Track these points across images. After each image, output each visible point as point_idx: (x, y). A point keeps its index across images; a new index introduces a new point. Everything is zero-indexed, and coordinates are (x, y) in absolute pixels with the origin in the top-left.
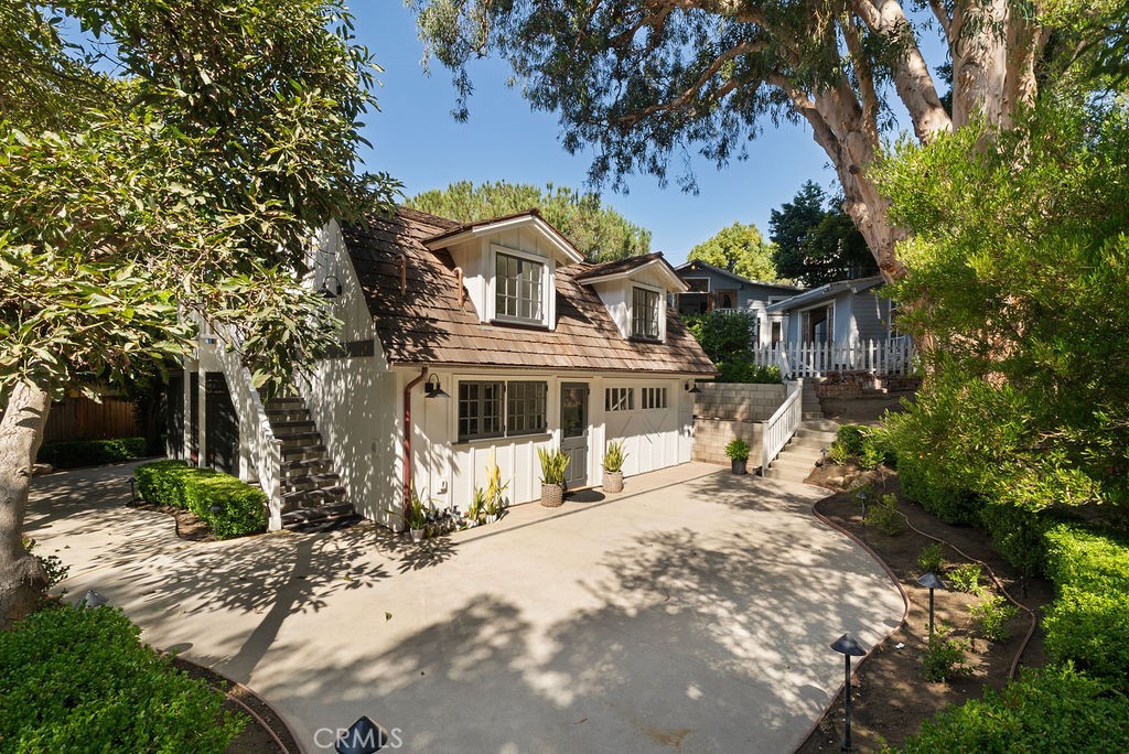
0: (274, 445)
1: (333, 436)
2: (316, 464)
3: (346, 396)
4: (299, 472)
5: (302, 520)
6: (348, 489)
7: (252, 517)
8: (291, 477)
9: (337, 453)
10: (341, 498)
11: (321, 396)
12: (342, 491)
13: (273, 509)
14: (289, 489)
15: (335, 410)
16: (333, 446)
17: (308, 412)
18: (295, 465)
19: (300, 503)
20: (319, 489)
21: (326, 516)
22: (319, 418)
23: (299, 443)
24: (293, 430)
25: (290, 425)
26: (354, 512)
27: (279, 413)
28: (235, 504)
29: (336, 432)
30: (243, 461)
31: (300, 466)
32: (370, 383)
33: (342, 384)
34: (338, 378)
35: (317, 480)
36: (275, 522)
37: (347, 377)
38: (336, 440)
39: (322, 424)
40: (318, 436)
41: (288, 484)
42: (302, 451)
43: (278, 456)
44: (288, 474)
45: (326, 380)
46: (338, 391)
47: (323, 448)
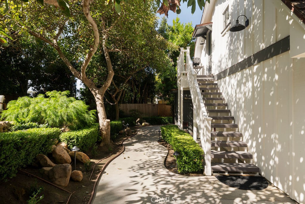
0: (208, 120)
1: (242, 119)
2: (233, 135)
3: (253, 92)
4: (221, 139)
5: (224, 172)
6: (255, 156)
7: (195, 163)
8: (218, 141)
9: (246, 129)
10: (249, 162)
11: (234, 95)
12: (251, 157)
13: (207, 162)
14: (216, 149)
15: (244, 102)
16: (243, 125)
17: (226, 105)
18: (220, 135)
19: (223, 160)
20: (234, 152)
21: (239, 173)
22: (233, 108)
23: (222, 122)
24: (219, 114)
25: (218, 111)
26: (260, 174)
27: (211, 105)
28: (187, 154)
29: (245, 116)
30: (195, 129)
31: (223, 135)
32: (277, 77)
33: (250, 84)
34: (247, 80)
35: (232, 146)
36: (208, 169)
37: (253, 79)
38: (244, 122)
39: (235, 112)
40: (233, 118)
41: (216, 145)
42: (224, 127)
43: (210, 128)
44: (216, 139)
45: (237, 85)
46: (246, 90)
47: (236, 126)
